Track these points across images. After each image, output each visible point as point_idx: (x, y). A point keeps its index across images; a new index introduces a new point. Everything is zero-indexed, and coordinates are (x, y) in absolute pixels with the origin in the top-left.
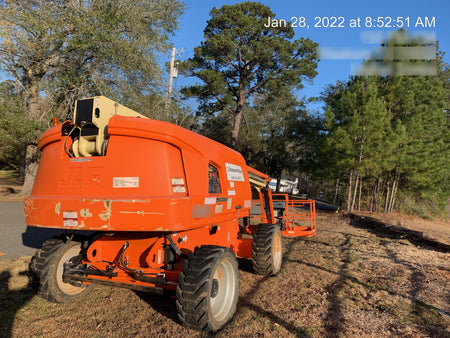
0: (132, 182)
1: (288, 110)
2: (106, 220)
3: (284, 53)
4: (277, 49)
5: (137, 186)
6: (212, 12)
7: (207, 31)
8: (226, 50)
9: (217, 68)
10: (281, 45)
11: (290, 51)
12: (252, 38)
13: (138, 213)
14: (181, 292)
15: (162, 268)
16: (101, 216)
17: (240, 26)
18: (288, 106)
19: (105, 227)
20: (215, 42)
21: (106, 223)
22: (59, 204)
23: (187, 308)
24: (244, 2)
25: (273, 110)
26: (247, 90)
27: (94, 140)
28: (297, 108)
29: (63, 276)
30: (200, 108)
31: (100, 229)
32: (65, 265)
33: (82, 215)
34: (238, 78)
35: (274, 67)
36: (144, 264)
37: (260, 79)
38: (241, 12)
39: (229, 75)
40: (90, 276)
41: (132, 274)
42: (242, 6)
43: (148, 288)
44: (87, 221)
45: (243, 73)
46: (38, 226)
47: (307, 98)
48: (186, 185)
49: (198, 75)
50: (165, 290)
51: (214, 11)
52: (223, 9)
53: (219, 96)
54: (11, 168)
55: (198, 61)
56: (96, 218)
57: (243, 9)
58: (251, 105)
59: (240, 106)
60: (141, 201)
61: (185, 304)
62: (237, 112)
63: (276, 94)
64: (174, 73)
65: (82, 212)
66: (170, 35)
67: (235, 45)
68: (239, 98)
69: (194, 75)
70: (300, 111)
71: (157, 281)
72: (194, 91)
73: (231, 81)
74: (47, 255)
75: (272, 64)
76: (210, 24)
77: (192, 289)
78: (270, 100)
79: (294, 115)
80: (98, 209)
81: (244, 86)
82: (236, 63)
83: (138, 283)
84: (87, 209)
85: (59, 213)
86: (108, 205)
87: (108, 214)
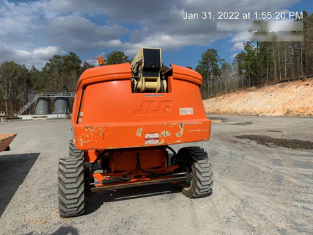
0: (190, 111)
2: (180, 137)
5: (193, 113)
13: (197, 130)
16: (177, 134)
19: (179, 142)
44: (167, 139)
60: (198, 123)
65: (163, 133)
84: (167, 131)
85: (140, 135)
86: (181, 126)
87: (182, 133)
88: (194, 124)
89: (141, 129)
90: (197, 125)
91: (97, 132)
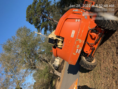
0: (73, 32)
1: (56, 7)
2: (81, 41)
3: (41, 4)
4: (40, 6)
6: (27, 21)
7: (31, 24)
8: (37, 19)
9: (41, 24)
10: (39, 4)
11: (41, 2)
12: (35, 12)
13: (82, 32)
14: (107, 28)
15: (97, 34)
16: (80, 42)
17: (32, 14)
18: (55, 7)
19: (83, 42)
20: (35, 22)
21: (82, 41)
22: (73, 53)
23: (112, 27)
24: (26, 12)
25: (55, 11)
26: (48, 17)
27: (59, 41)
28: (56, 5)
29: (90, 62)
30: (50, 31)
31: (83, 44)
32: (87, 61)
33: (78, 47)
34: (45, 19)
35: (44, 8)
36: (94, 39)
37: (46, 13)
38: (29, 13)
39: (43, 21)
40: (92, 55)
41: (96, 43)
42: (27, 13)
43: (102, 39)
44: (80, 46)
45: (44, 17)
46: (77, 61)
47: (54, 1)
48: (78, 19)
49: (42, 28)
50: (104, 34)
51: (27, 20)
52: (27, 18)
53: (48, 25)
54: (53, 80)
55: (38, 28)
56: (80, 44)
57: (28, 12)
58: (52, 17)
59: (52, 20)
60: (80, 30)
61: (111, 27)
62: (53, 21)
63: (51, 9)
64: (40, 33)
65: (77, 47)
66: (31, 31)
67: (36, 17)
68: (50, 20)
69: (41, 30)
70: (57, 4)
71: (100, 36)
72: (45, 31)
73: (45, 21)
74: (84, 64)
75: (43, 8)
76: (30, 22)
77: (108, 24)
78: (52, 12)
79: (57, 6)
80: (78, 43)
81: (47, 17)
82: (41, 18)
83: (99, 42)
86: (78, 40)
87: (80, 40)
88: (79, 33)
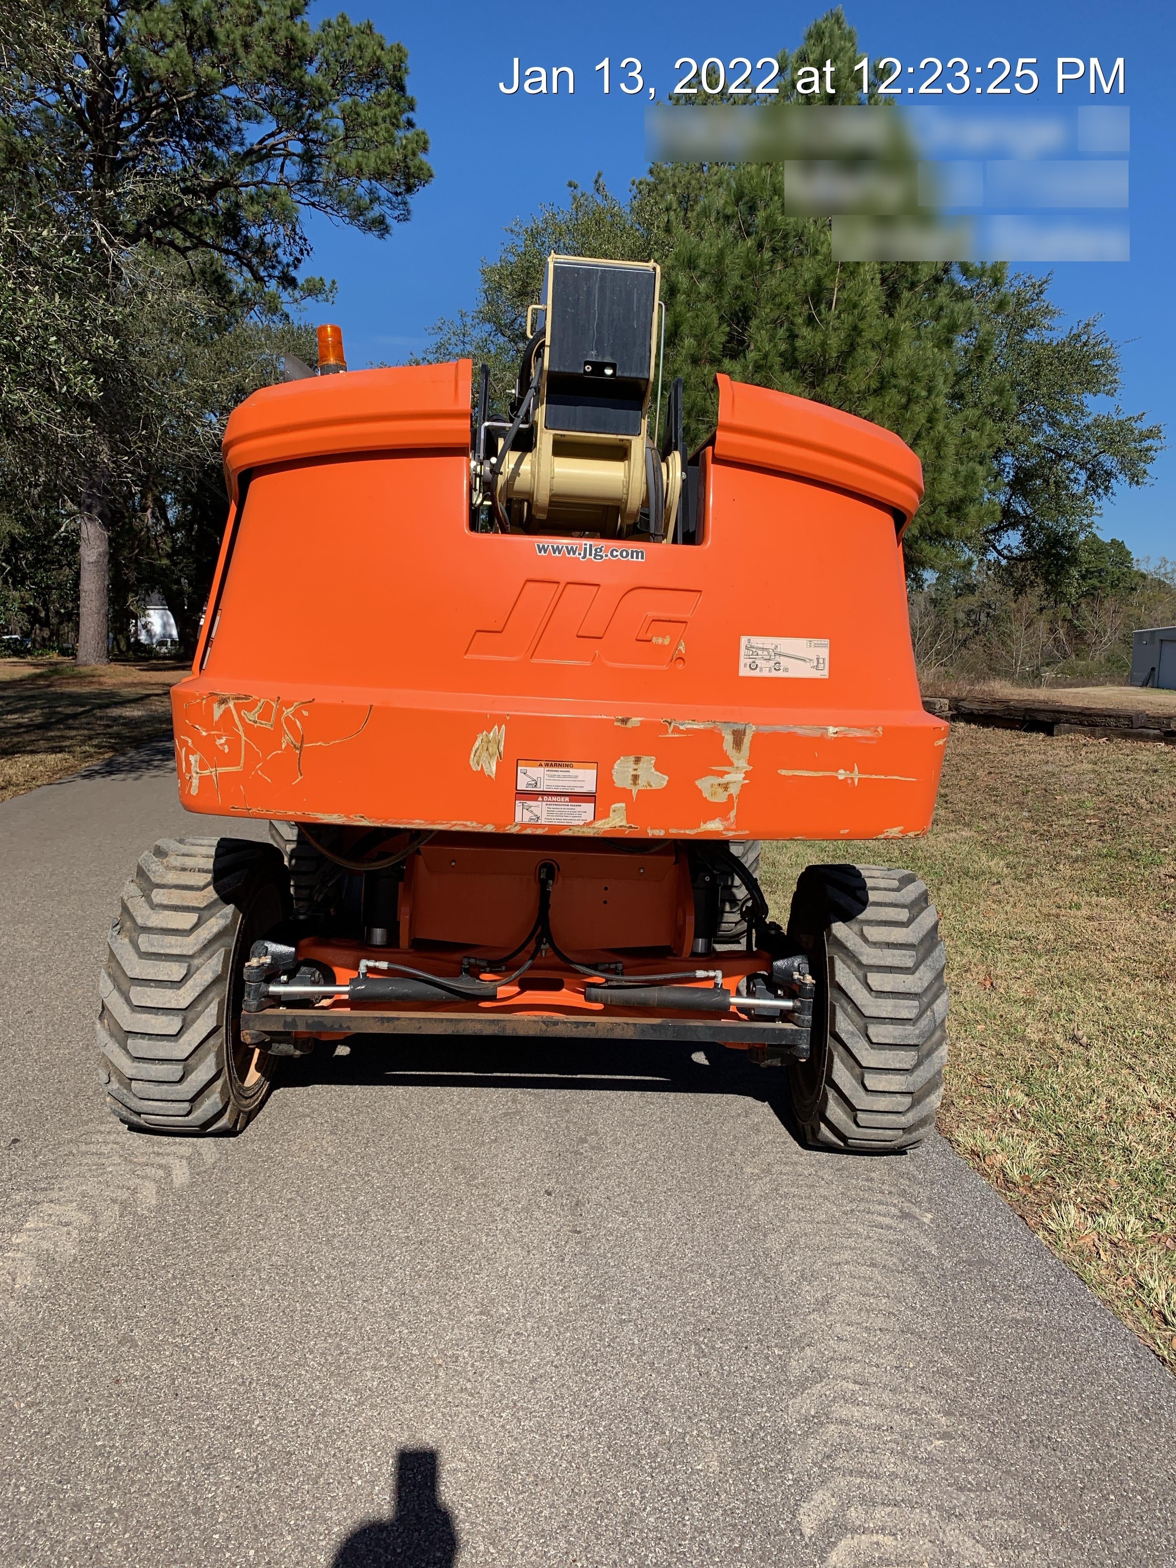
0: (805, 658)
2: (722, 799)
5: (824, 673)
13: (842, 774)
16: (706, 785)
21: (720, 811)
31: (690, 833)
33: (622, 781)
44: (642, 803)
60: (854, 732)
65: (623, 768)
84: (648, 762)
85: (492, 769)
86: (738, 743)
87: (736, 778)
88: (822, 739)
89: (498, 733)
90: (839, 741)
91: (267, 725)
